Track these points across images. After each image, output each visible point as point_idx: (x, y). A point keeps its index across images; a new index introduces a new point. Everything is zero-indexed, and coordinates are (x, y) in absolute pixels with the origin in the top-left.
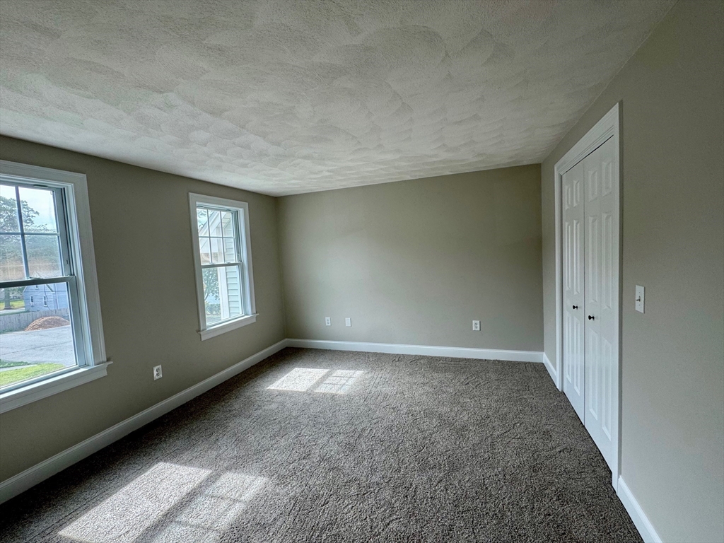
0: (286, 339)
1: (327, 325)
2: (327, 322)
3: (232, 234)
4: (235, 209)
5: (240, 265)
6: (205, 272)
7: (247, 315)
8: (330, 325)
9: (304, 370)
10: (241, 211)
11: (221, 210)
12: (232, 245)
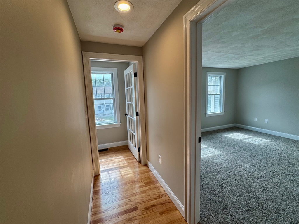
0: (235, 124)
1: (255, 121)
2: (255, 119)
3: (219, 84)
4: (221, 75)
5: (220, 95)
6: (209, 96)
7: (220, 112)
8: (256, 121)
9: (241, 134)
10: (223, 76)
11: (216, 76)
12: (218, 87)
